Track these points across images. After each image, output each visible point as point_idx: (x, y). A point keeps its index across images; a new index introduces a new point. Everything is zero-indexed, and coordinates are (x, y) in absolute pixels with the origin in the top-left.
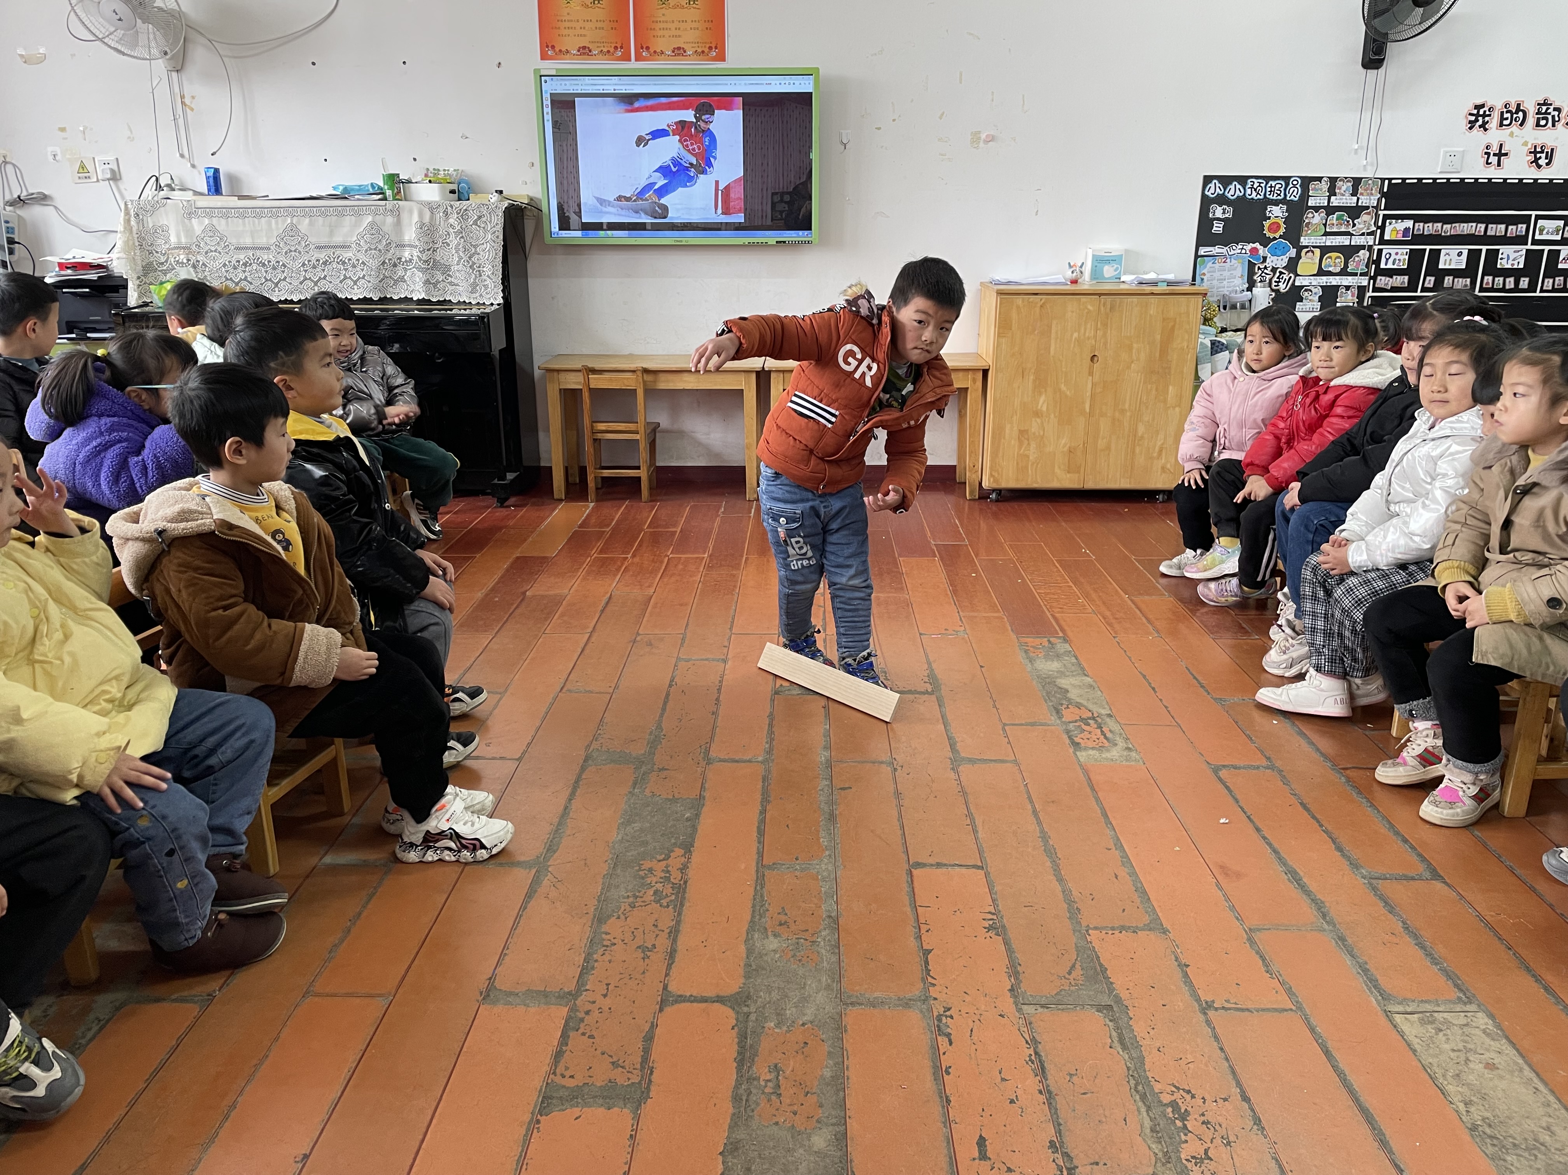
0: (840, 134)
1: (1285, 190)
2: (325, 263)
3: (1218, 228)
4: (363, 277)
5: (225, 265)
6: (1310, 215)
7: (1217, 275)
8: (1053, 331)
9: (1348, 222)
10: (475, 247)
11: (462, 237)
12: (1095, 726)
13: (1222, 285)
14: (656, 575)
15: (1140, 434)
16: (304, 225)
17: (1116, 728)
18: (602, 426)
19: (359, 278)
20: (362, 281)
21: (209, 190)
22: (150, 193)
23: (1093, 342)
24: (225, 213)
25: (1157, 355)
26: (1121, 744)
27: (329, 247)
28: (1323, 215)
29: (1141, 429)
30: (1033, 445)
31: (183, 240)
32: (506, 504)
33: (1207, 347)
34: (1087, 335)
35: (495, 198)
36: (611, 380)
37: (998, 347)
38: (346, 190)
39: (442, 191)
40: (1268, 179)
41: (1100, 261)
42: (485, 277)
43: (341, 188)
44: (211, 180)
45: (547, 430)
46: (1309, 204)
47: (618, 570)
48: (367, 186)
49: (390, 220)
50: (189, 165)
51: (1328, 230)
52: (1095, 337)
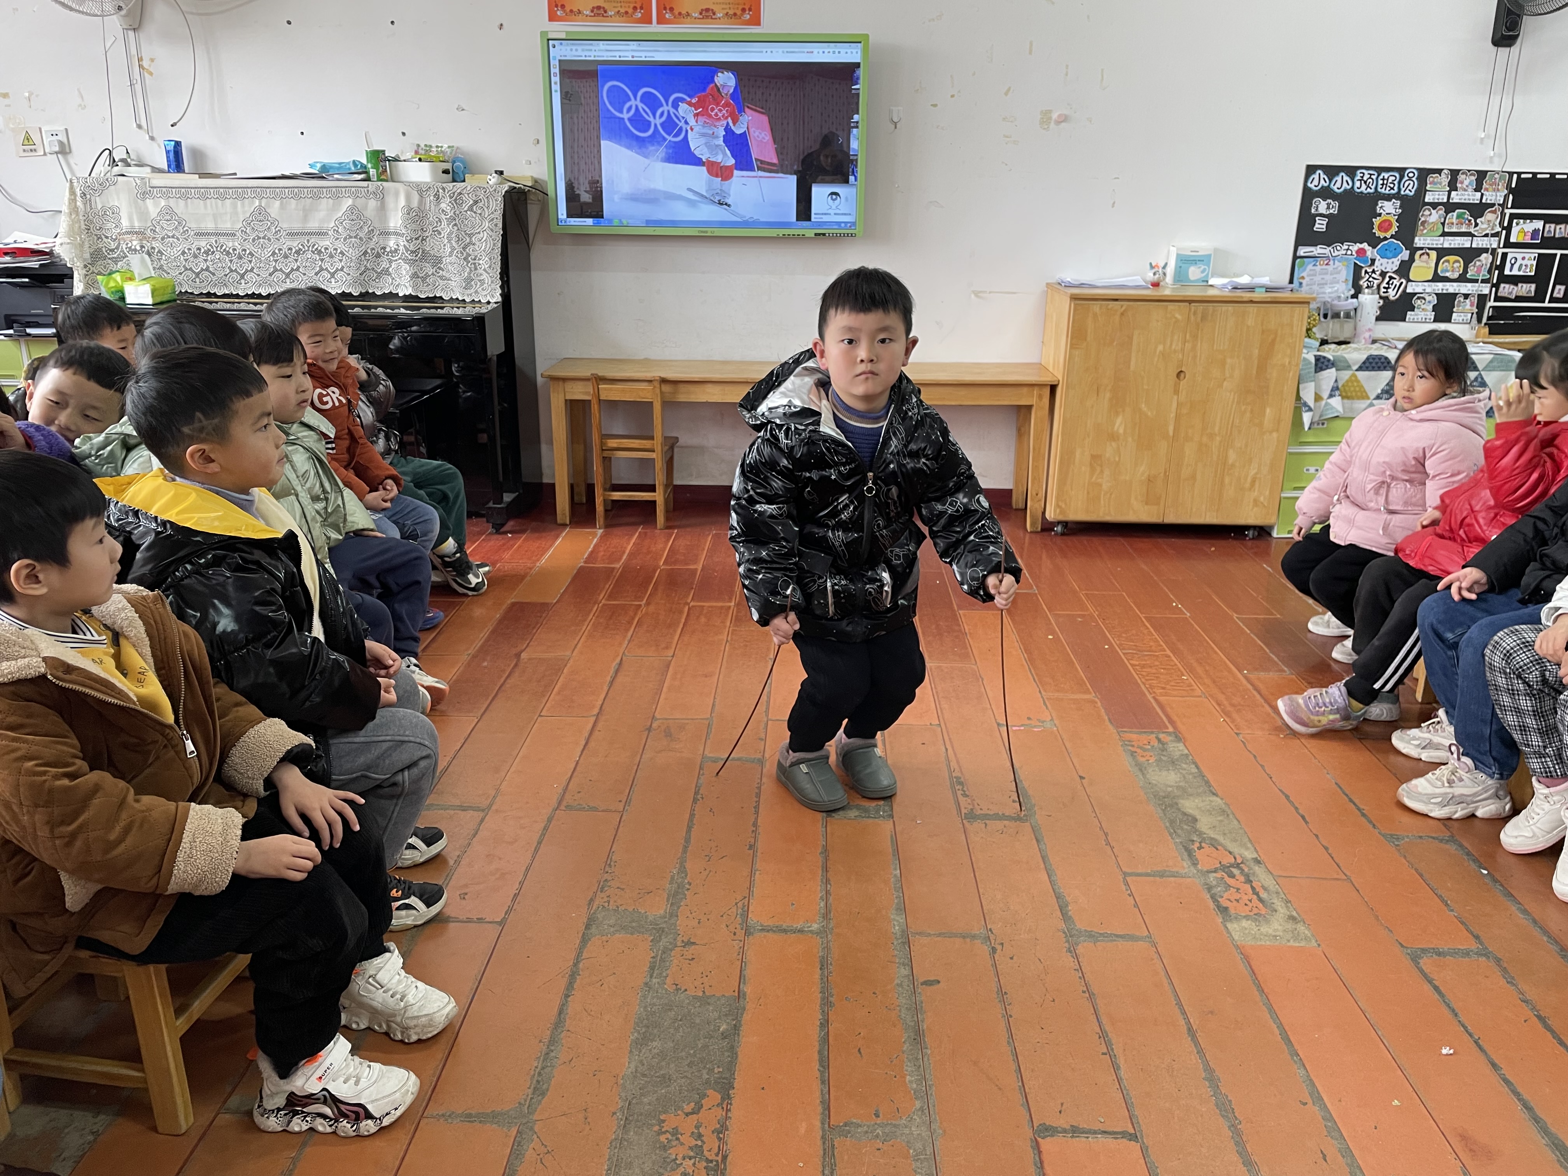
0: (891, 112)
1: (1399, 183)
2: (298, 252)
3: (1320, 225)
4: (342, 270)
5: (184, 253)
6: (1427, 213)
7: (1318, 278)
8: (1135, 342)
9: (1470, 221)
10: (470, 236)
11: (455, 225)
12: (1242, 879)
13: (1322, 290)
14: (675, 631)
15: (1230, 462)
16: (274, 208)
17: (1269, 882)
18: (612, 443)
19: (337, 270)
20: (341, 274)
21: (169, 166)
22: (102, 169)
23: (1180, 356)
24: (184, 193)
25: (1255, 372)
26: (1282, 910)
27: (303, 234)
28: (1442, 212)
29: (1232, 456)
30: (1107, 472)
31: (136, 224)
32: (502, 530)
33: (1310, 363)
34: (1173, 347)
35: (493, 179)
36: (623, 390)
37: (1070, 360)
38: (325, 168)
39: (434, 171)
40: (1380, 170)
41: (1185, 261)
42: (481, 271)
43: (319, 166)
44: (172, 155)
45: (550, 442)
46: (1426, 200)
47: (630, 623)
48: (348, 163)
49: (372, 204)
50: (147, 137)
51: (1446, 230)
52: (1183, 350)
